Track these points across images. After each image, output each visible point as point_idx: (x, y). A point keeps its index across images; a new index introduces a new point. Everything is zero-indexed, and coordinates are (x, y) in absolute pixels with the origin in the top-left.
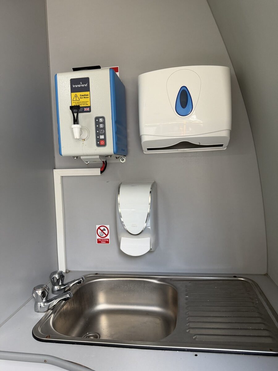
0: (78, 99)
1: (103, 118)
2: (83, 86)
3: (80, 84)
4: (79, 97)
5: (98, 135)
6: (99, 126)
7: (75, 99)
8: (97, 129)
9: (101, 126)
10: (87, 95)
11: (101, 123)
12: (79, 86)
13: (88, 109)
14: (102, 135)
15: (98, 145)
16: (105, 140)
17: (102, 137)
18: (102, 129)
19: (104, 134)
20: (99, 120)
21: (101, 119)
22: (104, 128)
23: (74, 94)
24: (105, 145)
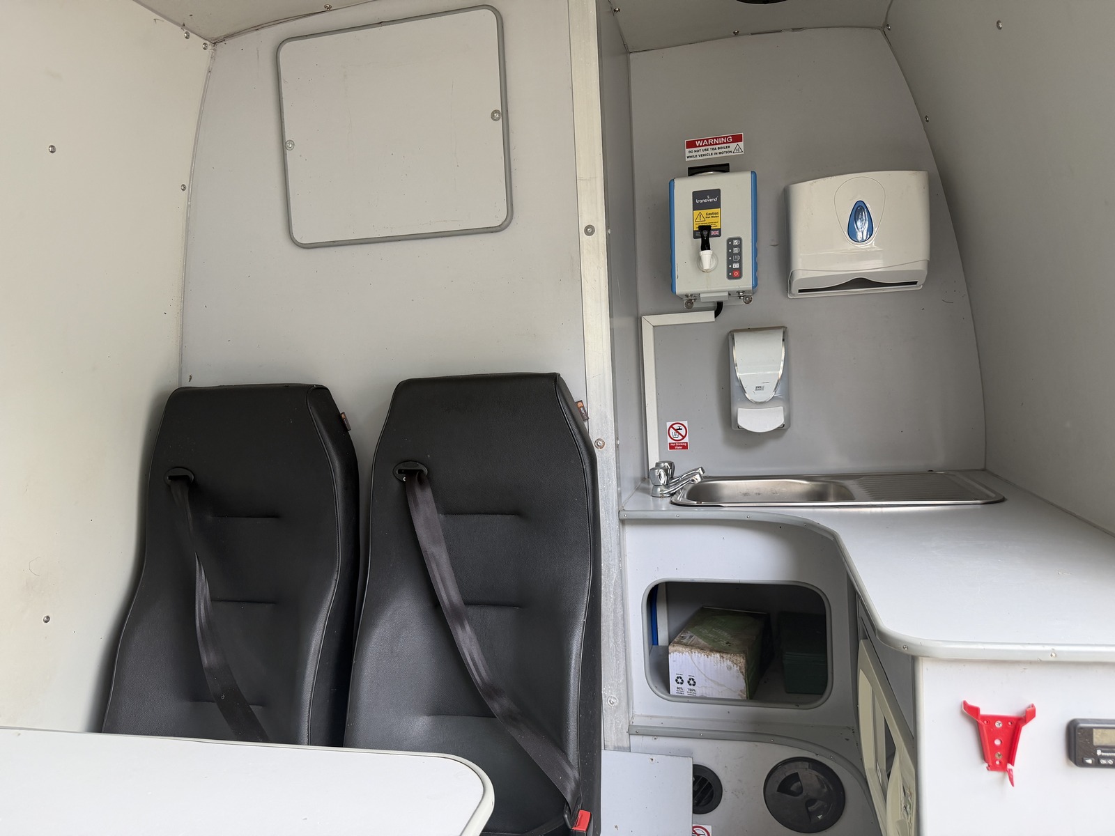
0: (702, 219)
1: (739, 239)
2: (711, 200)
3: (707, 198)
4: (705, 216)
5: (730, 263)
6: (732, 251)
7: (698, 220)
8: (730, 254)
9: (736, 250)
10: (716, 214)
11: (736, 246)
12: (705, 201)
13: (717, 233)
14: (736, 262)
15: (730, 277)
16: (740, 270)
17: (736, 266)
18: (736, 254)
19: (740, 262)
20: (732, 243)
21: (735, 241)
22: (740, 254)
23: (697, 212)
24: (740, 277)
